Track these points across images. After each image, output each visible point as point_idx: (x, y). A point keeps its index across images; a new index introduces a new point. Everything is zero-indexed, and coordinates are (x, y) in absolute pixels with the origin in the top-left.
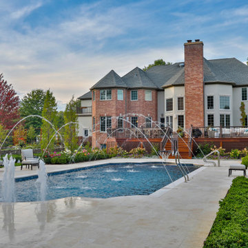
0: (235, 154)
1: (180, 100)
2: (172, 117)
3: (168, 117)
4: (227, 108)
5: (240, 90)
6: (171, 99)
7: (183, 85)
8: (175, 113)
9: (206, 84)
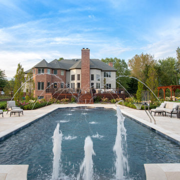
0: (114, 101)
1: (79, 75)
2: (74, 84)
3: (72, 84)
4: (99, 80)
5: (103, 72)
6: (74, 75)
7: (80, 69)
8: (76, 82)
9: (91, 69)
